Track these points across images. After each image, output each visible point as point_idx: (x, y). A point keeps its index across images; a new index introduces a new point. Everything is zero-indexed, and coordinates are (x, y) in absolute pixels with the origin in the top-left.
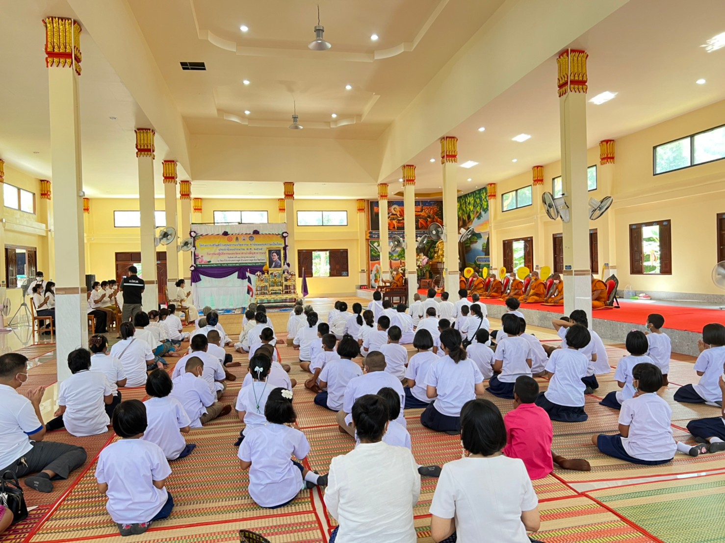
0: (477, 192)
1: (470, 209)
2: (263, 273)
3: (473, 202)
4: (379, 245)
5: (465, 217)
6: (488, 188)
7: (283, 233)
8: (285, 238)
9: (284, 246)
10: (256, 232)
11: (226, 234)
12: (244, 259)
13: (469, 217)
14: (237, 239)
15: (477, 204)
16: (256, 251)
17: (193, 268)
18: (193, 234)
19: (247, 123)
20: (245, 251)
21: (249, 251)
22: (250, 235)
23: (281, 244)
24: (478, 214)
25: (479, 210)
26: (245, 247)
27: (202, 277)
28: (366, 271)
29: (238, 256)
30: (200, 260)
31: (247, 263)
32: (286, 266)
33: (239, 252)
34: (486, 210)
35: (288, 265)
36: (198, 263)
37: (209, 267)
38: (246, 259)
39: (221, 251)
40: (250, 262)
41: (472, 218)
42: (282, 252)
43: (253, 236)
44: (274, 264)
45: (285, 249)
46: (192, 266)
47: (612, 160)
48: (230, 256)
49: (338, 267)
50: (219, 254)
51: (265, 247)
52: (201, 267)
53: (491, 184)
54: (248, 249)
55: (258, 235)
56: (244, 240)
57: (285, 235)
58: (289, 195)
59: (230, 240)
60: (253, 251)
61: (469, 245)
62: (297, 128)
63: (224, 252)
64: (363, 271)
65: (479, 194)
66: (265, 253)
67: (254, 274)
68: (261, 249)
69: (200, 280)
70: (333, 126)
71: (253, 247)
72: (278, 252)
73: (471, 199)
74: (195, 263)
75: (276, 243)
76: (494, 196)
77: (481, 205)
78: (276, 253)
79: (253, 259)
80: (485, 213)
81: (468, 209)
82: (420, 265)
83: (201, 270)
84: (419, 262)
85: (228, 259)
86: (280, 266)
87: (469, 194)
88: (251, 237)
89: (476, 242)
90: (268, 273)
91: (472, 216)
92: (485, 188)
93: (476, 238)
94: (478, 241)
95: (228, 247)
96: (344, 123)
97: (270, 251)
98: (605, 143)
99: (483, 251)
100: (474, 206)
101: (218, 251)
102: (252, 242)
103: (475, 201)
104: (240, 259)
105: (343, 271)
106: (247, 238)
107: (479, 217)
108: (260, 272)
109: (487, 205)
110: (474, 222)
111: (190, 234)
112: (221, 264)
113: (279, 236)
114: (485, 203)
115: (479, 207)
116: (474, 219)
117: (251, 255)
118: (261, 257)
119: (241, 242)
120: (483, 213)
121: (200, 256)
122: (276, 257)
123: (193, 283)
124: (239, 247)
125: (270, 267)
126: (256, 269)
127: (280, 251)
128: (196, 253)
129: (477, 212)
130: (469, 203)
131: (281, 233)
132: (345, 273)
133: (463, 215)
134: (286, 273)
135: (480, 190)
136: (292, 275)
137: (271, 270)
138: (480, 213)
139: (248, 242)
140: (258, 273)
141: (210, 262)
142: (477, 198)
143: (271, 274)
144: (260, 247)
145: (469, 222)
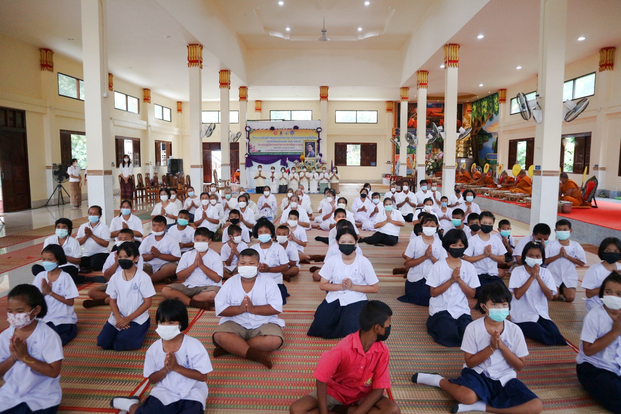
0: (491, 97)
1: (484, 112)
2: (300, 161)
3: (487, 105)
4: (399, 141)
5: (480, 119)
6: (500, 93)
7: (318, 128)
8: (319, 132)
9: (317, 139)
10: (296, 128)
11: (272, 129)
12: (285, 149)
13: (483, 118)
14: (281, 133)
15: (490, 107)
16: (296, 143)
17: (247, 156)
18: (248, 129)
19: (289, 38)
20: (287, 143)
21: (290, 143)
22: (291, 130)
23: (316, 138)
24: (490, 116)
25: (491, 113)
26: (287, 140)
27: (254, 163)
28: (391, 162)
29: (282, 146)
30: (253, 149)
31: (287, 153)
32: (318, 155)
33: (282, 143)
34: (497, 113)
35: (321, 155)
36: (251, 152)
37: (259, 156)
38: (288, 149)
39: (268, 143)
40: (291, 152)
41: (485, 119)
42: (316, 144)
43: (293, 130)
44: (309, 154)
45: (318, 141)
46: (247, 154)
47: (610, 67)
48: (275, 146)
49: (367, 158)
50: (267, 145)
51: (302, 140)
52: (253, 155)
53: (502, 90)
54: (289, 141)
55: (298, 130)
56: (286, 134)
57: (319, 130)
58: (324, 97)
59: (276, 134)
60: (293, 143)
61: (481, 143)
62: (325, 40)
63: (271, 143)
64: (389, 162)
65: (493, 98)
66: (303, 145)
67: (293, 162)
68: (300, 142)
69: (252, 165)
70: (360, 38)
71: (293, 140)
72: (313, 144)
73: (485, 103)
74: (249, 152)
75: (312, 137)
76: (504, 100)
77: (493, 108)
78: (311, 145)
79: (293, 149)
80: (496, 115)
81: (483, 112)
82: (437, 159)
83: (253, 157)
84: (436, 156)
85: (274, 149)
86: (314, 156)
87: (484, 98)
88: (292, 131)
89: (488, 141)
90: (304, 162)
91: (486, 118)
92: (497, 93)
93: (488, 137)
94: (489, 140)
95: (274, 139)
96: (369, 35)
97: (306, 144)
98: (605, 51)
99: (492, 149)
100: (488, 109)
101: (266, 143)
102: (293, 136)
103: (489, 105)
104: (283, 149)
105: (372, 161)
106: (289, 132)
107: (491, 118)
108: (298, 160)
109: (498, 109)
110: (487, 123)
111: (246, 129)
112: (268, 153)
113: (314, 131)
114: (496, 107)
115: (491, 110)
116: (487, 120)
117: (292, 146)
118: (299, 149)
119: (284, 135)
120: (494, 115)
121: (253, 147)
122: (310, 148)
123: (247, 168)
124: (282, 140)
125: (306, 157)
126: (294, 157)
127: (314, 143)
128: (250, 144)
129: (490, 115)
130: (484, 106)
131: (316, 129)
132: (373, 164)
133: (478, 116)
134: (318, 162)
135: (493, 96)
136: (323, 164)
137: (307, 159)
138: (492, 116)
139: (289, 135)
140: (296, 161)
141: (260, 151)
142: (490, 102)
143: (306, 162)
144: (298, 140)
145: (483, 123)
